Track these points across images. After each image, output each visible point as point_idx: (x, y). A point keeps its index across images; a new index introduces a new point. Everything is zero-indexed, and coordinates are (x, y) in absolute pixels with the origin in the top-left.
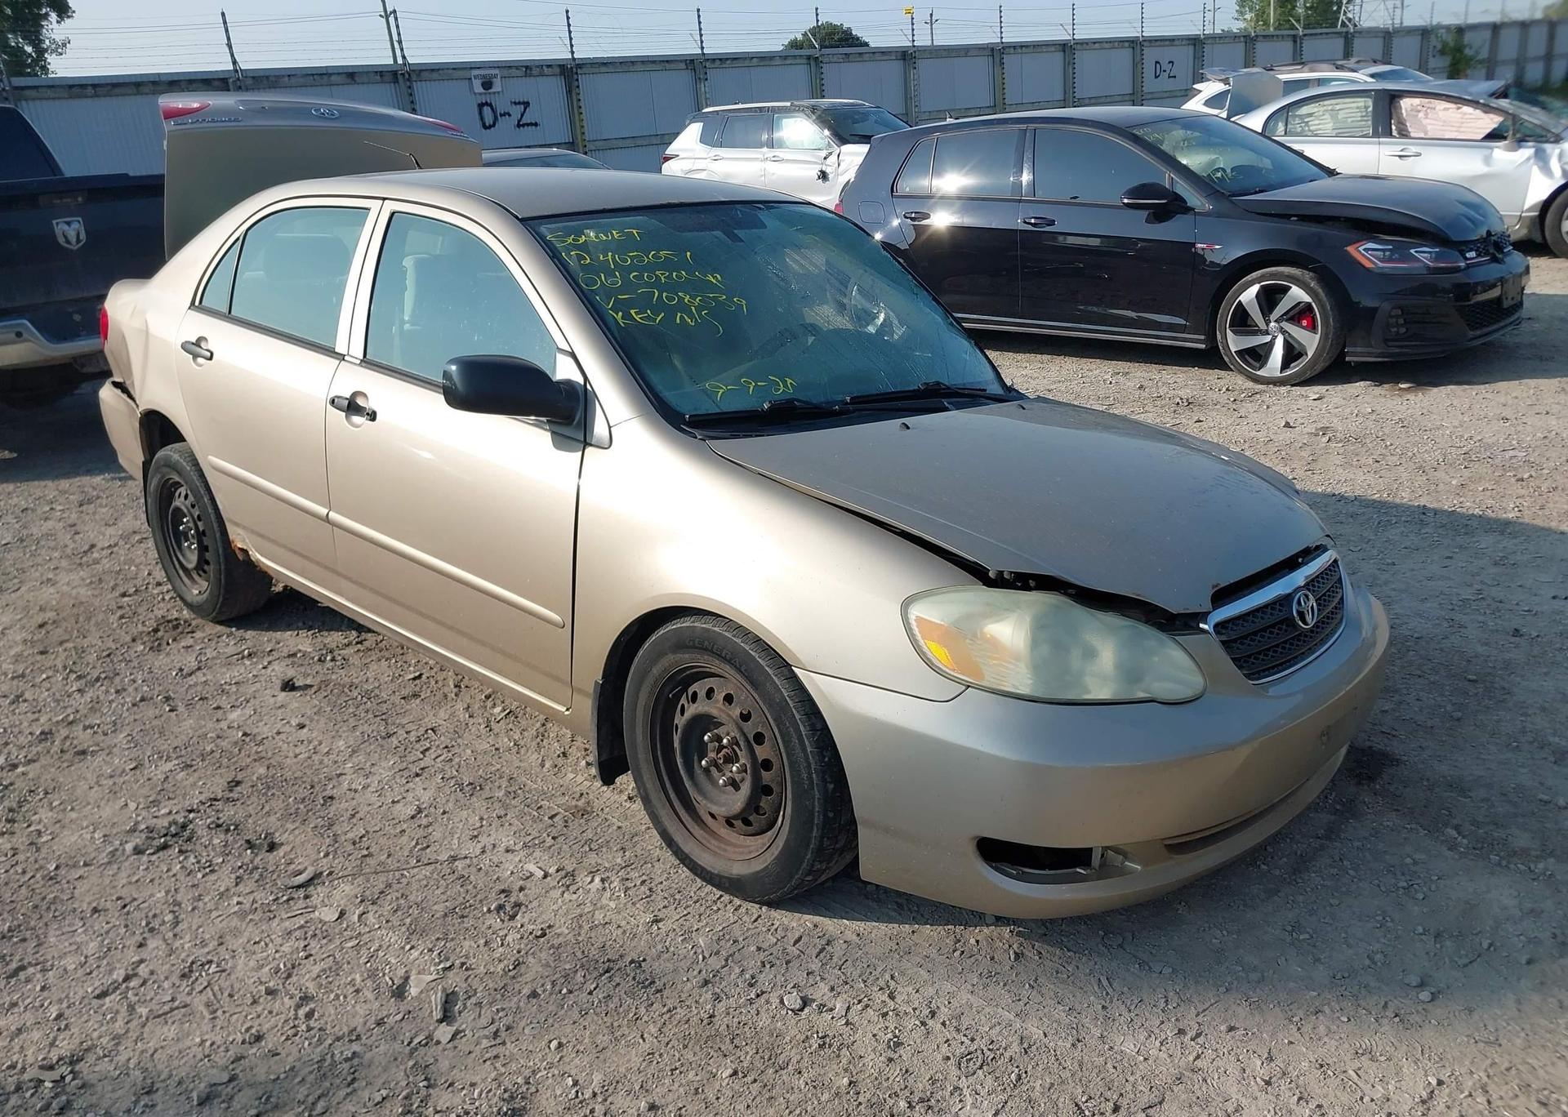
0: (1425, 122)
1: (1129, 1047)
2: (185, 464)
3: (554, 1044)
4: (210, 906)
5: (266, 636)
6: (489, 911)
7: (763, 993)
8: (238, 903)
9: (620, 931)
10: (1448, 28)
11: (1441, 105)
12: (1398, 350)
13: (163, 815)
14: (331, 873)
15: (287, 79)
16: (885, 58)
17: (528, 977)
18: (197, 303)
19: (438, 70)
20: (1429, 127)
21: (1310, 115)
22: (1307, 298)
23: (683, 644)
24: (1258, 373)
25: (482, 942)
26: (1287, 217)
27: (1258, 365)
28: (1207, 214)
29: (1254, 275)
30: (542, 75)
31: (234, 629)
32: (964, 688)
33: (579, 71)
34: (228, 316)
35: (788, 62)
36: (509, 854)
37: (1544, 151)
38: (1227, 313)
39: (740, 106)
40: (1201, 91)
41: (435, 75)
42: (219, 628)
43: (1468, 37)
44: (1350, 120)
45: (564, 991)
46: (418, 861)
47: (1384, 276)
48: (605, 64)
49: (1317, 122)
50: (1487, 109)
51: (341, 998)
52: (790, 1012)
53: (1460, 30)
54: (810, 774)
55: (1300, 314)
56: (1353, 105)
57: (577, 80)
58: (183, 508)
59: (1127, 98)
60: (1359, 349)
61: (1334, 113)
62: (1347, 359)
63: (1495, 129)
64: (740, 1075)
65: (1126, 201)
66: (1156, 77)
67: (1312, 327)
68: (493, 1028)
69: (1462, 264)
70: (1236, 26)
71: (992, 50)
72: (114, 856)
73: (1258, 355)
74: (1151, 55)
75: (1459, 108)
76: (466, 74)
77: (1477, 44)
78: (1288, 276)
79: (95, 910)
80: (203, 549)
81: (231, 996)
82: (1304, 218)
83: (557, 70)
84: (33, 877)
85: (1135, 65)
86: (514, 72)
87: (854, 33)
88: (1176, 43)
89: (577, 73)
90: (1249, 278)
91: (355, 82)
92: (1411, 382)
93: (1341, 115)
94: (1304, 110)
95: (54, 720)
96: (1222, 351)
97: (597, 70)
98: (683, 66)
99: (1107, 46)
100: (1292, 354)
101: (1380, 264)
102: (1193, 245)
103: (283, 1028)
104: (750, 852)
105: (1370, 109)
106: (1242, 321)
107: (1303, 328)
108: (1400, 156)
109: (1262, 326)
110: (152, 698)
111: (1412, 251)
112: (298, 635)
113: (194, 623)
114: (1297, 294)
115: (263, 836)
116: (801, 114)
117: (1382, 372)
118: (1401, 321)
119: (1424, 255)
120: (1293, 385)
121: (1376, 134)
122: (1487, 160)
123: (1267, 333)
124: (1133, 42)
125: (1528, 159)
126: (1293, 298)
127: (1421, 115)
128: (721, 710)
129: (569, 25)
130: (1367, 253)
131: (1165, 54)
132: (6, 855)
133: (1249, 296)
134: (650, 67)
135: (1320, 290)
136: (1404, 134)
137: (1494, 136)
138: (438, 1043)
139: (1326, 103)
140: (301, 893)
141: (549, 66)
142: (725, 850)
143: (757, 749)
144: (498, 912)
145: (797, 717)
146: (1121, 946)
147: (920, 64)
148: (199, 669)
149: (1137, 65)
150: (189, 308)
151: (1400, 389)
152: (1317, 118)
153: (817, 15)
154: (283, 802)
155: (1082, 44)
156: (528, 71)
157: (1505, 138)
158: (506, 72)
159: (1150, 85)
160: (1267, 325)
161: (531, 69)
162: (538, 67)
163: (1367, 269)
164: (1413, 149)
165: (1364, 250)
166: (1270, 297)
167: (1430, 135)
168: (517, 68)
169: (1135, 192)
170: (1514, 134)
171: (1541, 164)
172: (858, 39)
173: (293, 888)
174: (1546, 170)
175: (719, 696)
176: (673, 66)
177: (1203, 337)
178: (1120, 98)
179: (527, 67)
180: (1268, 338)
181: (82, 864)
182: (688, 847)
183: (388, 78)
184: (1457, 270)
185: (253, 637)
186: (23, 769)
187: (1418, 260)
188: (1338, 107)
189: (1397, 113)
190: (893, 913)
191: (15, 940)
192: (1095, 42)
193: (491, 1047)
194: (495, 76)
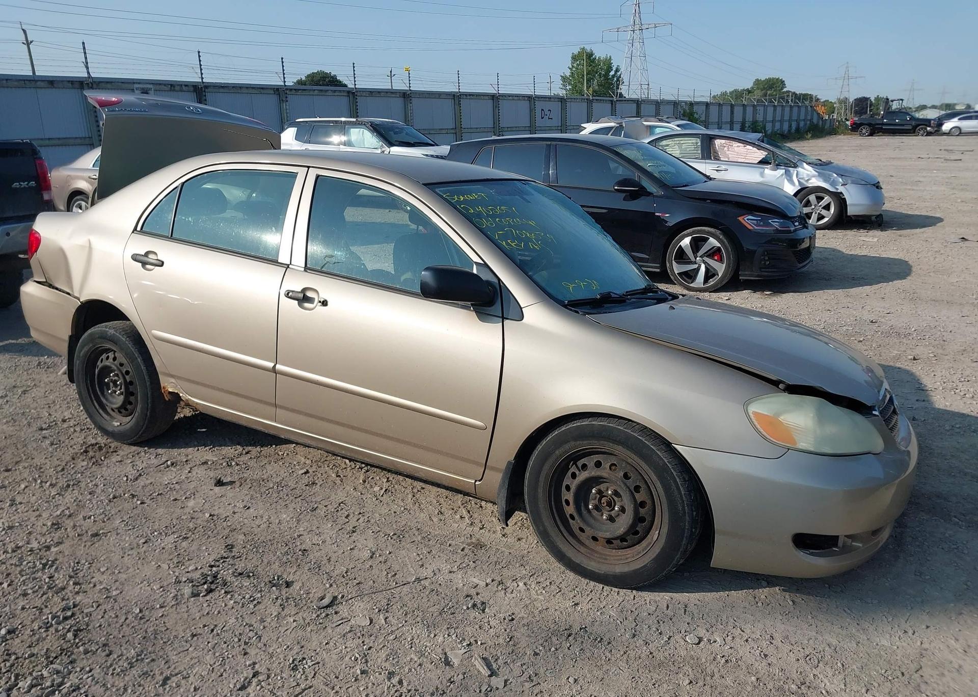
0: (727, 152)
1: (885, 642)
2: (120, 336)
3: (571, 680)
4: (274, 624)
5: (175, 452)
6: (468, 608)
7: (670, 637)
8: (294, 621)
9: (558, 612)
10: (686, 102)
11: (736, 144)
12: (766, 274)
13: (192, 570)
14: (343, 597)
15: (5, 82)
16: (393, 96)
17: (523, 643)
18: (139, 228)
19: (112, 82)
20: (730, 156)
21: (667, 145)
22: (719, 245)
23: (582, 435)
24: (691, 285)
25: (477, 627)
26: (705, 200)
27: (690, 281)
28: (661, 197)
29: (689, 231)
30: (181, 91)
31: (146, 448)
32: (787, 450)
33: (206, 90)
34: (171, 238)
35: (336, 94)
36: (452, 574)
37: (789, 171)
38: (672, 252)
39: (318, 119)
40: (585, 128)
41: (109, 86)
42: (134, 448)
43: (695, 108)
44: (688, 149)
45: (553, 649)
46: (396, 583)
47: (757, 234)
48: (222, 87)
49: (671, 150)
50: (759, 147)
51: (413, 670)
52: (694, 646)
53: (691, 104)
54: (683, 507)
55: (714, 253)
56: (690, 141)
57: (205, 96)
58: (113, 366)
59: (527, 129)
60: (746, 273)
61: (680, 145)
62: (740, 278)
63: (763, 158)
64: (694, 683)
65: (616, 188)
66: (542, 118)
67: (721, 260)
68: (526, 675)
69: (792, 229)
70: (562, 93)
71: (454, 95)
72: (177, 599)
73: (690, 276)
74: (539, 105)
75: (745, 146)
76: (130, 86)
77: (700, 111)
78: (708, 232)
79: (193, 636)
80: (129, 394)
81: (337, 677)
82: (714, 201)
83: (192, 89)
84: (126, 619)
85: (531, 110)
86: (163, 87)
87: (338, 78)
88: (552, 100)
89: (205, 91)
90: (685, 232)
91: (54, 87)
92: (769, 291)
93: (684, 146)
94: (664, 143)
95: (55, 514)
96: (670, 273)
97: (217, 91)
98: (272, 92)
99: (516, 98)
100: (709, 275)
101: (756, 228)
102: (654, 213)
103: (389, 692)
104: (627, 559)
105: (699, 144)
106: (681, 256)
107: (715, 260)
108: (717, 170)
109: (693, 259)
110: (121, 496)
111: (770, 221)
112: (198, 450)
113: (113, 445)
114: (713, 242)
115: (276, 578)
116: (363, 126)
117: (756, 286)
118: (767, 258)
119: (776, 223)
120: (710, 292)
121: (703, 158)
122: (762, 175)
123: (695, 263)
124: (529, 97)
125: (782, 175)
126: (710, 244)
127: (726, 149)
128: (609, 474)
129: (200, 61)
130: (748, 221)
131: (547, 106)
132: (93, 607)
133: (686, 242)
134: (251, 91)
135: (725, 240)
136: (717, 158)
137: (764, 162)
138: (497, 689)
139: (676, 139)
140: (330, 611)
141: (186, 86)
142: (606, 559)
143: (637, 495)
144: (474, 609)
145: (675, 474)
146: (842, 591)
147: (414, 101)
148: (140, 475)
149: (532, 110)
150: (133, 232)
151: (766, 295)
152: (671, 147)
153: (354, 67)
154: (274, 556)
155: (503, 96)
156: (173, 88)
157: (770, 164)
158: (158, 87)
159: (539, 122)
160: (696, 259)
161: (174, 87)
162: (178, 85)
163: (750, 230)
164: (723, 167)
165: (747, 219)
166: (697, 244)
167: (730, 160)
168: (165, 85)
169: (620, 183)
170: (775, 162)
171: (788, 178)
172: (340, 82)
173: (324, 608)
174: (791, 181)
175: (606, 465)
176: (265, 91)
177: (658, 265)
178: (523, 129)
179: (171, 85)
180: (696, 266)
181: (158, 606)
182: (578, 559)
183: (77, 85)
184: (790, 232)
185: (166, 454)
186: (56, 549)
187: (772, 226)
188: (682, 142)
189: (713, 147)
190: (709, 587)
191: (147, 661)
192: (510, 95)
193: (533, 686)
194: (150, 89)
